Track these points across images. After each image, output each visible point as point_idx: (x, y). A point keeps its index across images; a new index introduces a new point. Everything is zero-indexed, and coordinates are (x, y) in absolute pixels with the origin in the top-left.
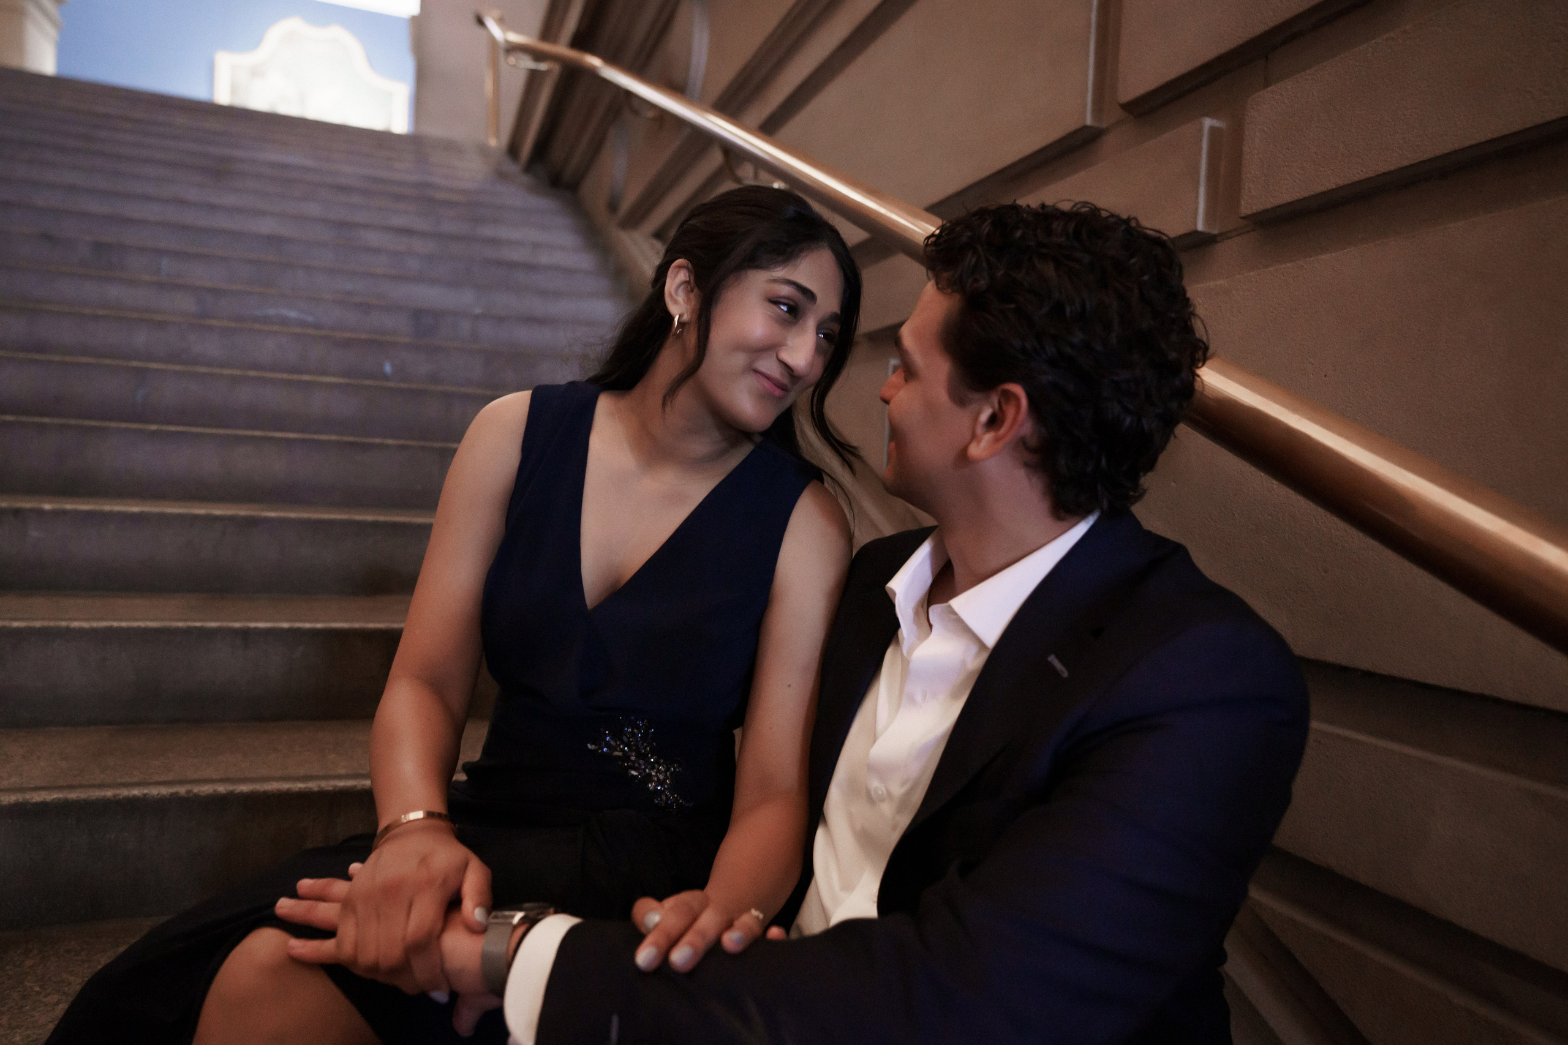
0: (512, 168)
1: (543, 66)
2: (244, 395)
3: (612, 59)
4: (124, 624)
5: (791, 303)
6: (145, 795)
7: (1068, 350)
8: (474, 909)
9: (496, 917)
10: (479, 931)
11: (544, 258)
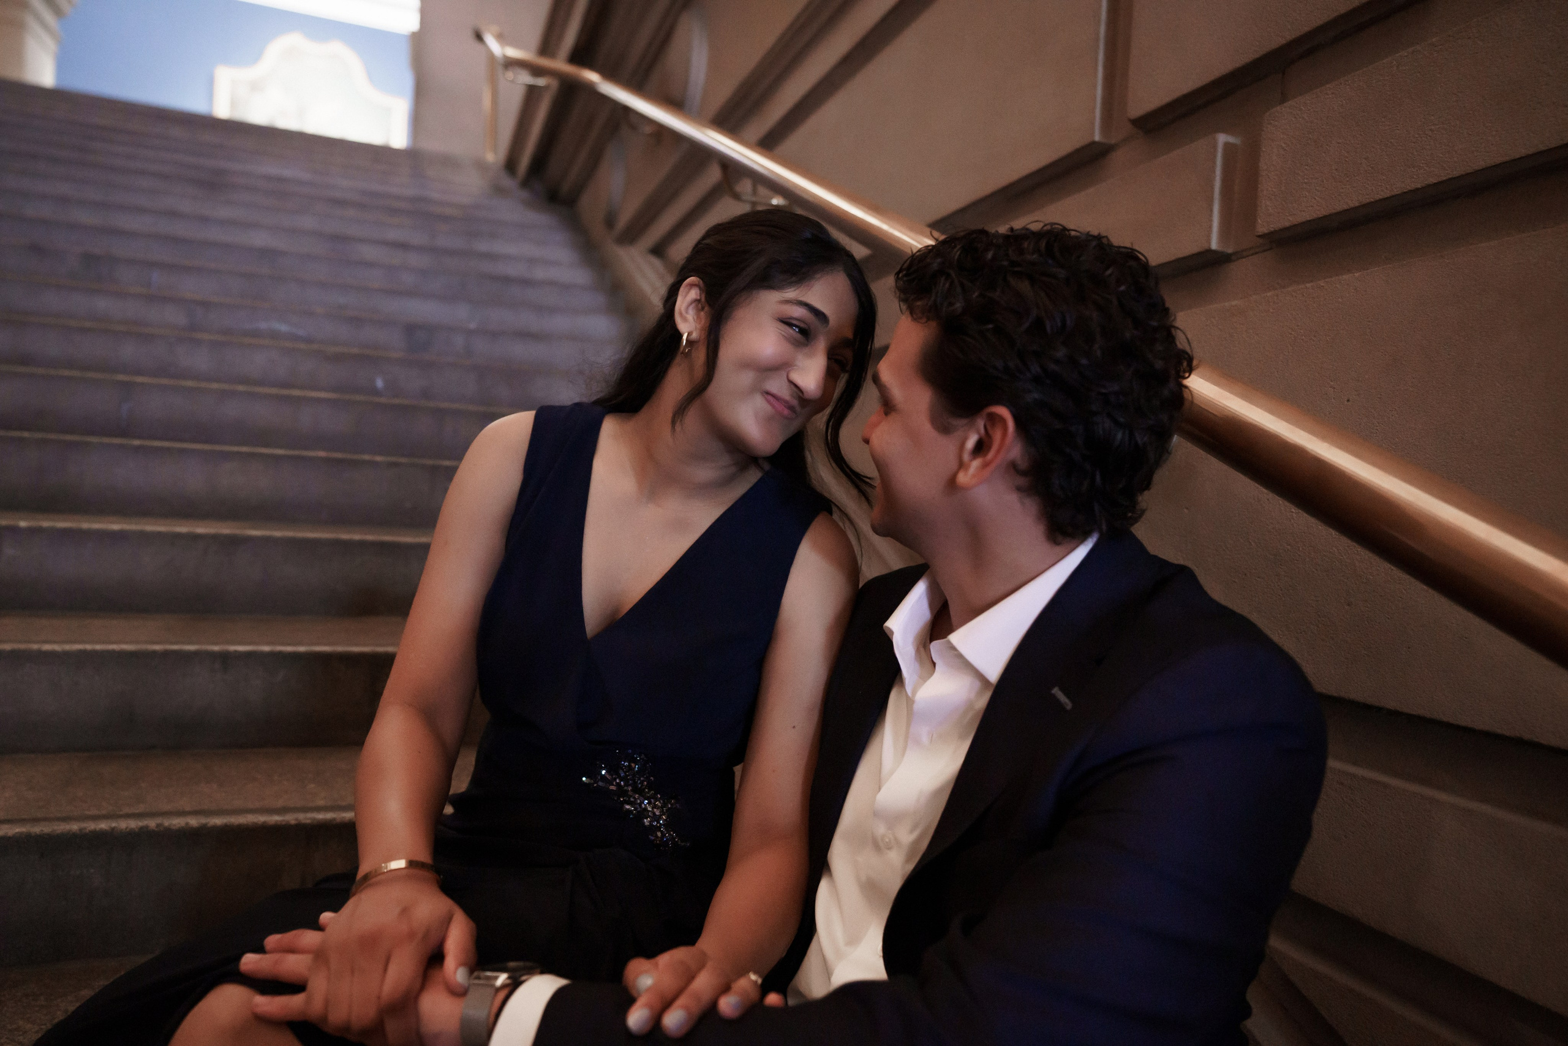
0: (508, 182)
1: (541, 82)
2: (232, 410)
3: (611, 74)
4: (98, 647)
5: (802, 325)
6: (113, 829)
7: (1053, 367)
8: (456, 969)
9: (478, 978)
10: (460, 993)
11: (539, 273)
